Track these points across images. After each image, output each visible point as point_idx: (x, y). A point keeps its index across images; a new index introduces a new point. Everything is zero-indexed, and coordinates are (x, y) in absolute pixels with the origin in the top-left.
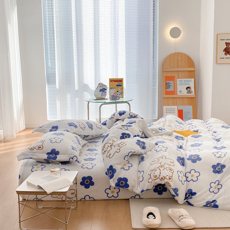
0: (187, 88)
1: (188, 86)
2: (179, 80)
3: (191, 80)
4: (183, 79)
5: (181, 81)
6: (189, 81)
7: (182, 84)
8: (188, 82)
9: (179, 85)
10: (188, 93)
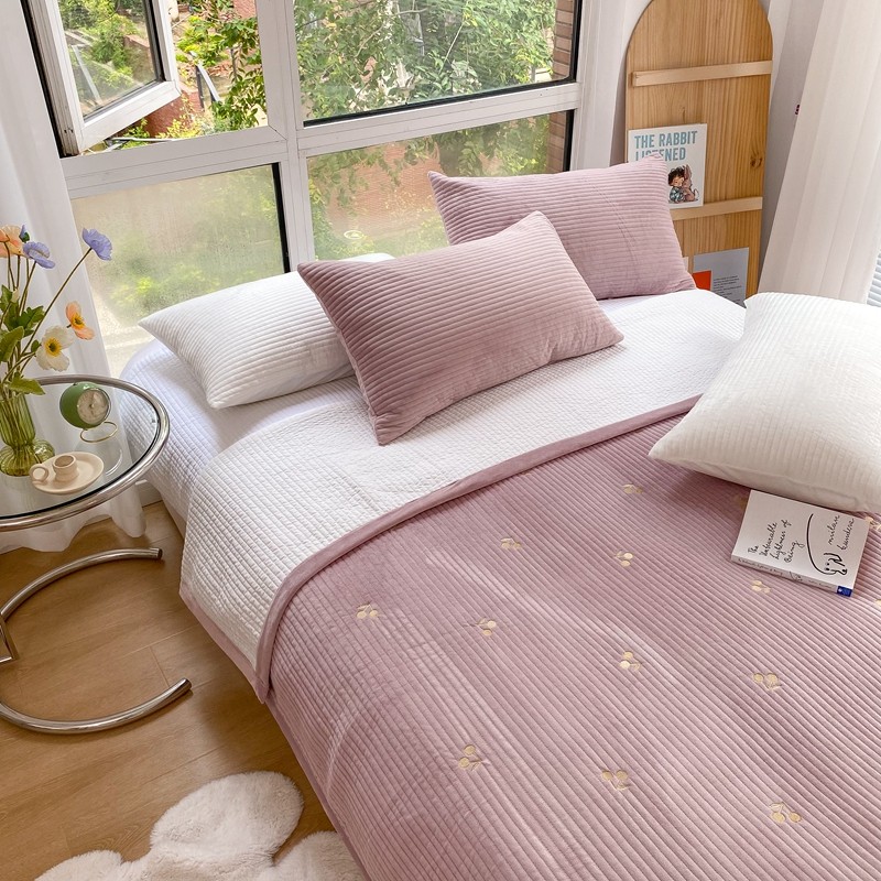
0: (671, 177)
1: (679, 164)
2: (637, 138)
3: (694, 133)
4: (657, 131)
5: (647, 141)
6: (685, 138)
8: (680, 146)
10: (674, 199)
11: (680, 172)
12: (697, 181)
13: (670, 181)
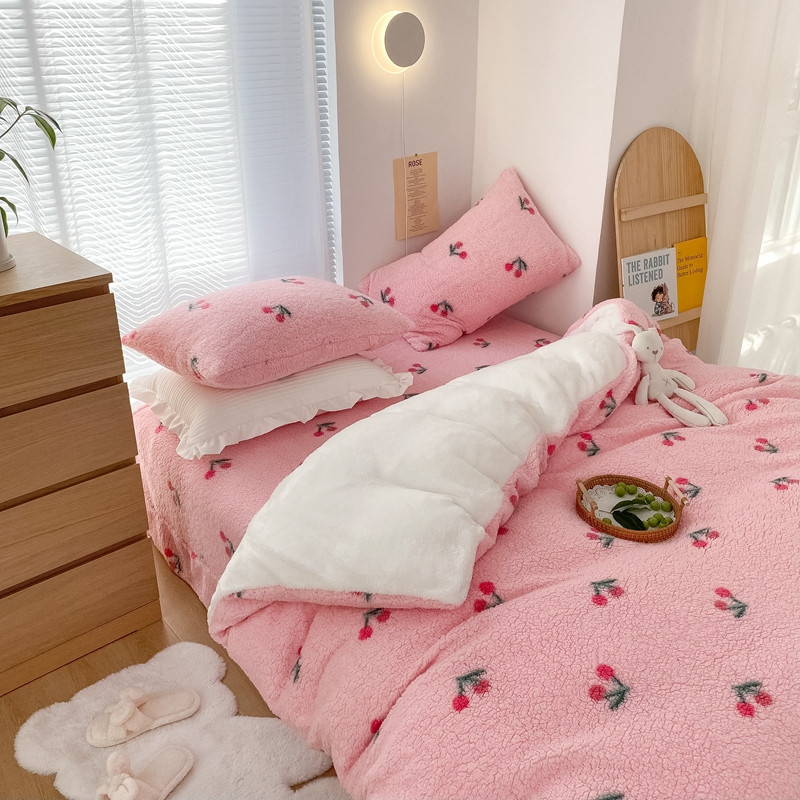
0: (654, 295)
1: (659, 283)
2: (628, 264)
3: (668, 255)
4: (642, 257)
6: (661, 261)
7: (639, 278)
8: (658, 268)
9: (630, 285)
10: (657, 313)
11: (660, 290)
12: (673, 296)
13: (654, 298)
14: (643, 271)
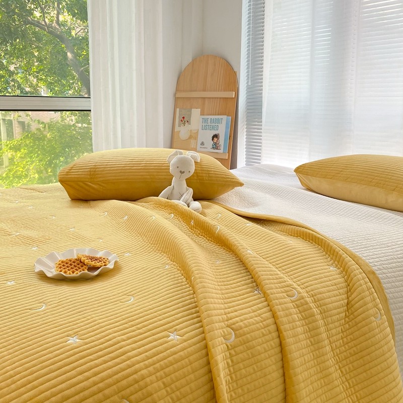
0: (213, 138)
1: (216, 132)
2: (203, 119)
3: (222, 119)
4: (210, 117)
5: (206, 121)
6: (219, 121)
7: (207, 127)
8: (217, 124)
9: (202, 129)
10: (213, 148)
11: (216, 136)
12: (221, 141)
13: (213, 140)
14: (209, 124)
